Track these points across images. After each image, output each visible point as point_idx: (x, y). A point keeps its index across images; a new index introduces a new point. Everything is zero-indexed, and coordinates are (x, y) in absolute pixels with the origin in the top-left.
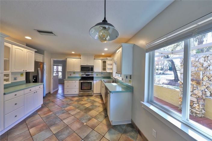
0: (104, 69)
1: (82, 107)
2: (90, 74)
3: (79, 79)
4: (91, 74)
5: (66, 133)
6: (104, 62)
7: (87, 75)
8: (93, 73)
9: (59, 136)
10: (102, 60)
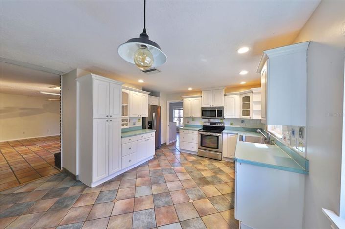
0: (246, 112)
1: (196, 174)
2: (218, 122)
3: (198, 129)
4: (220, 123)
5: (164, 200)
6: (246, 99)
7: (212, 123)
8: (223, 121)
9: (156, 200)
10: (241, 94)
